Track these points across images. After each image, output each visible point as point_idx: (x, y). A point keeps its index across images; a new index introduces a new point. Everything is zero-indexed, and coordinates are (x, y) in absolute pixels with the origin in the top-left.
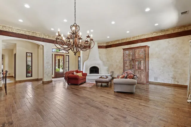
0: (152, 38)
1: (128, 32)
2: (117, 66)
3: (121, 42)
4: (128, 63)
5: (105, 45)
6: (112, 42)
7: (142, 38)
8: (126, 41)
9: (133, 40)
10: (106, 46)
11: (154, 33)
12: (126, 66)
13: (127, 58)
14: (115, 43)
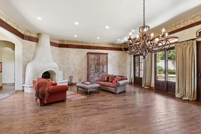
0: (107, 47)
1: (98, 38)
2: (76, 69)
3: (80, 45)
4: (93, 67)
5: (58, 42)
6: (68, 41)
7: (100, 46)
8: (86, 45)
9: (93, 45)
10: (59, 44)
11: (108, 45)
12: (91, 69)
13: (92, 62)
14: (73, 44)
